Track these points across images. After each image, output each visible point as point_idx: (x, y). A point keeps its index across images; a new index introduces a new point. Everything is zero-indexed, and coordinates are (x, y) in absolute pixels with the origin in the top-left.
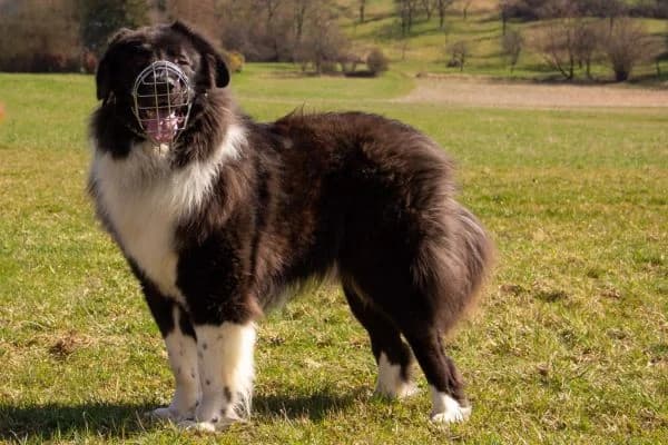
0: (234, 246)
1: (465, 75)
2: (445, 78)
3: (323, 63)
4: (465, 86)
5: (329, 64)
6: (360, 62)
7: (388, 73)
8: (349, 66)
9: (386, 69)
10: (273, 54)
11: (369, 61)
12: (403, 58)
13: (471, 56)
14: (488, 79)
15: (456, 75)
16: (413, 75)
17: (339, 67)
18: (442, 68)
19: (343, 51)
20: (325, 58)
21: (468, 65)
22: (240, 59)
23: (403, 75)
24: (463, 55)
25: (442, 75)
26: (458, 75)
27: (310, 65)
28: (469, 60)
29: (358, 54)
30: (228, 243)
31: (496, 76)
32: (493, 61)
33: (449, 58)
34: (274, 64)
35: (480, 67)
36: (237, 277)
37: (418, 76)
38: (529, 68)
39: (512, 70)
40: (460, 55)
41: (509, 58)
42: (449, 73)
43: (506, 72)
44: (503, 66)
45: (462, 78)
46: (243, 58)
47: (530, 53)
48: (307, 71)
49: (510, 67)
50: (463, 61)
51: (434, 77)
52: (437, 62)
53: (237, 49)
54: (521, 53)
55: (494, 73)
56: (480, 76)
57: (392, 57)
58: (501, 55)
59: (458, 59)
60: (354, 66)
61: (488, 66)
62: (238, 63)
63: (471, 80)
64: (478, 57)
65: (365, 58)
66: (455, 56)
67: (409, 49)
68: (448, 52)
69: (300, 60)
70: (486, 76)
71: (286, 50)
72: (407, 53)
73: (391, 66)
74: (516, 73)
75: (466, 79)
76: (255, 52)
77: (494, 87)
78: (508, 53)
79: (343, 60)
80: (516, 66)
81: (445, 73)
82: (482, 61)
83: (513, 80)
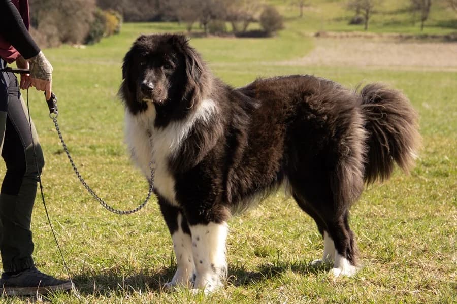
0: (212, 177)
1: (369, 34)
2: (348, 36)
3: (211, 22)
4: (370, 46)
5: (218, 22)
6: (252, 20)
7: (282, 33)
8: (240, 26)
9: (281, 28)
10: (154, 13)
11: (263, 20)
12: (301, 16)
13: (375, 12)
14: (396, 37)
15: (359, 33)
16: (312, 34)
17: (229, 26)
18: (344, 25)
19: (233, 9)
20: (214, 17)
21: (373, 22)
22: (118, 19)
23: (301, 35)
24: (367, 11)
25: (344, 34)
26: (363, 34)
27: (196, 25)
28: (373, 17)
29: (250, 12)
30: (207, 175)
31: (404, 34)
32: (401, 17)
33: (352, 14)
34: (157, 24)
35: (387, 24)
36: (215, 194)
37: (318, 35)
38: (442, 25)
39: (422, 26)
40: (364, 12)
41: (419, 14)
42: (350, 31)
43: (415, 30)
44: (413, 23)
45: (366, 37)
46: (120, 17)
47: (443, 8)
48: (193, 31)
49: (419, 24)
50: (367, 18)
51: (335, 37)
52: (338, 20)
53: (115, 9)
54: (432, 7)
55: (403, 30)
56: (385, 34)
57: (288, 15)
58: (410, 10)
59: (361, 16)
60: (246, 26)
61: (396, 23)
62: (116, 23)
63: (376, 39)
64: (385, 13)
65: (257, 16)
66: (358, 12)
67: (307, 5)
68: (350, 7)
69: (184, 19)
70: (395, 34)
71: (170, 9)
72: (305, 9)
73: (287, 25)
74: (427, 31)
75: (371, 37)
76: (135, 10)
77: (402, 46)
78: (419, 8)
79: (233, 19)
80: (425, 23)
81: (346, 31)
82: (389, 18)
83: (424, 38)
